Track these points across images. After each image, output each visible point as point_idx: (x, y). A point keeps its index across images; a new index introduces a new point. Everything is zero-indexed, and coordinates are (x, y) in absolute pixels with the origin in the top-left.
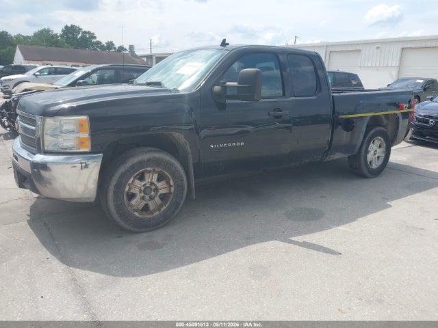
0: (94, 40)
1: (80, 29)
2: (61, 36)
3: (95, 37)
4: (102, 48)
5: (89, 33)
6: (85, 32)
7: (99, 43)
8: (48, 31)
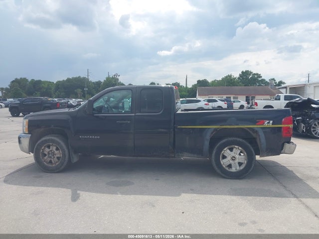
0: (260, 79)
1: (251, 73)
2: (239, 78)
3: (261, 77)
4: (266, 83)
5: (257, 74)
6: (255, 74)
7: (263, 80)
8: (230, 76)
